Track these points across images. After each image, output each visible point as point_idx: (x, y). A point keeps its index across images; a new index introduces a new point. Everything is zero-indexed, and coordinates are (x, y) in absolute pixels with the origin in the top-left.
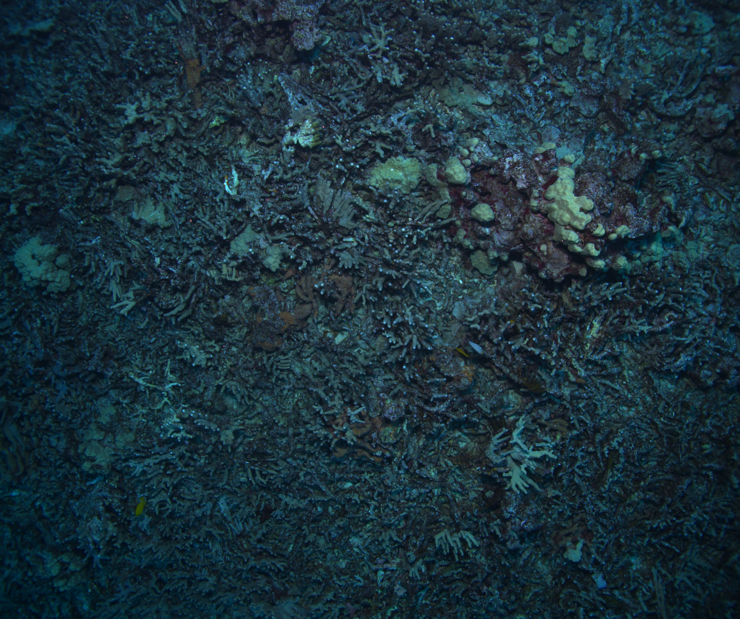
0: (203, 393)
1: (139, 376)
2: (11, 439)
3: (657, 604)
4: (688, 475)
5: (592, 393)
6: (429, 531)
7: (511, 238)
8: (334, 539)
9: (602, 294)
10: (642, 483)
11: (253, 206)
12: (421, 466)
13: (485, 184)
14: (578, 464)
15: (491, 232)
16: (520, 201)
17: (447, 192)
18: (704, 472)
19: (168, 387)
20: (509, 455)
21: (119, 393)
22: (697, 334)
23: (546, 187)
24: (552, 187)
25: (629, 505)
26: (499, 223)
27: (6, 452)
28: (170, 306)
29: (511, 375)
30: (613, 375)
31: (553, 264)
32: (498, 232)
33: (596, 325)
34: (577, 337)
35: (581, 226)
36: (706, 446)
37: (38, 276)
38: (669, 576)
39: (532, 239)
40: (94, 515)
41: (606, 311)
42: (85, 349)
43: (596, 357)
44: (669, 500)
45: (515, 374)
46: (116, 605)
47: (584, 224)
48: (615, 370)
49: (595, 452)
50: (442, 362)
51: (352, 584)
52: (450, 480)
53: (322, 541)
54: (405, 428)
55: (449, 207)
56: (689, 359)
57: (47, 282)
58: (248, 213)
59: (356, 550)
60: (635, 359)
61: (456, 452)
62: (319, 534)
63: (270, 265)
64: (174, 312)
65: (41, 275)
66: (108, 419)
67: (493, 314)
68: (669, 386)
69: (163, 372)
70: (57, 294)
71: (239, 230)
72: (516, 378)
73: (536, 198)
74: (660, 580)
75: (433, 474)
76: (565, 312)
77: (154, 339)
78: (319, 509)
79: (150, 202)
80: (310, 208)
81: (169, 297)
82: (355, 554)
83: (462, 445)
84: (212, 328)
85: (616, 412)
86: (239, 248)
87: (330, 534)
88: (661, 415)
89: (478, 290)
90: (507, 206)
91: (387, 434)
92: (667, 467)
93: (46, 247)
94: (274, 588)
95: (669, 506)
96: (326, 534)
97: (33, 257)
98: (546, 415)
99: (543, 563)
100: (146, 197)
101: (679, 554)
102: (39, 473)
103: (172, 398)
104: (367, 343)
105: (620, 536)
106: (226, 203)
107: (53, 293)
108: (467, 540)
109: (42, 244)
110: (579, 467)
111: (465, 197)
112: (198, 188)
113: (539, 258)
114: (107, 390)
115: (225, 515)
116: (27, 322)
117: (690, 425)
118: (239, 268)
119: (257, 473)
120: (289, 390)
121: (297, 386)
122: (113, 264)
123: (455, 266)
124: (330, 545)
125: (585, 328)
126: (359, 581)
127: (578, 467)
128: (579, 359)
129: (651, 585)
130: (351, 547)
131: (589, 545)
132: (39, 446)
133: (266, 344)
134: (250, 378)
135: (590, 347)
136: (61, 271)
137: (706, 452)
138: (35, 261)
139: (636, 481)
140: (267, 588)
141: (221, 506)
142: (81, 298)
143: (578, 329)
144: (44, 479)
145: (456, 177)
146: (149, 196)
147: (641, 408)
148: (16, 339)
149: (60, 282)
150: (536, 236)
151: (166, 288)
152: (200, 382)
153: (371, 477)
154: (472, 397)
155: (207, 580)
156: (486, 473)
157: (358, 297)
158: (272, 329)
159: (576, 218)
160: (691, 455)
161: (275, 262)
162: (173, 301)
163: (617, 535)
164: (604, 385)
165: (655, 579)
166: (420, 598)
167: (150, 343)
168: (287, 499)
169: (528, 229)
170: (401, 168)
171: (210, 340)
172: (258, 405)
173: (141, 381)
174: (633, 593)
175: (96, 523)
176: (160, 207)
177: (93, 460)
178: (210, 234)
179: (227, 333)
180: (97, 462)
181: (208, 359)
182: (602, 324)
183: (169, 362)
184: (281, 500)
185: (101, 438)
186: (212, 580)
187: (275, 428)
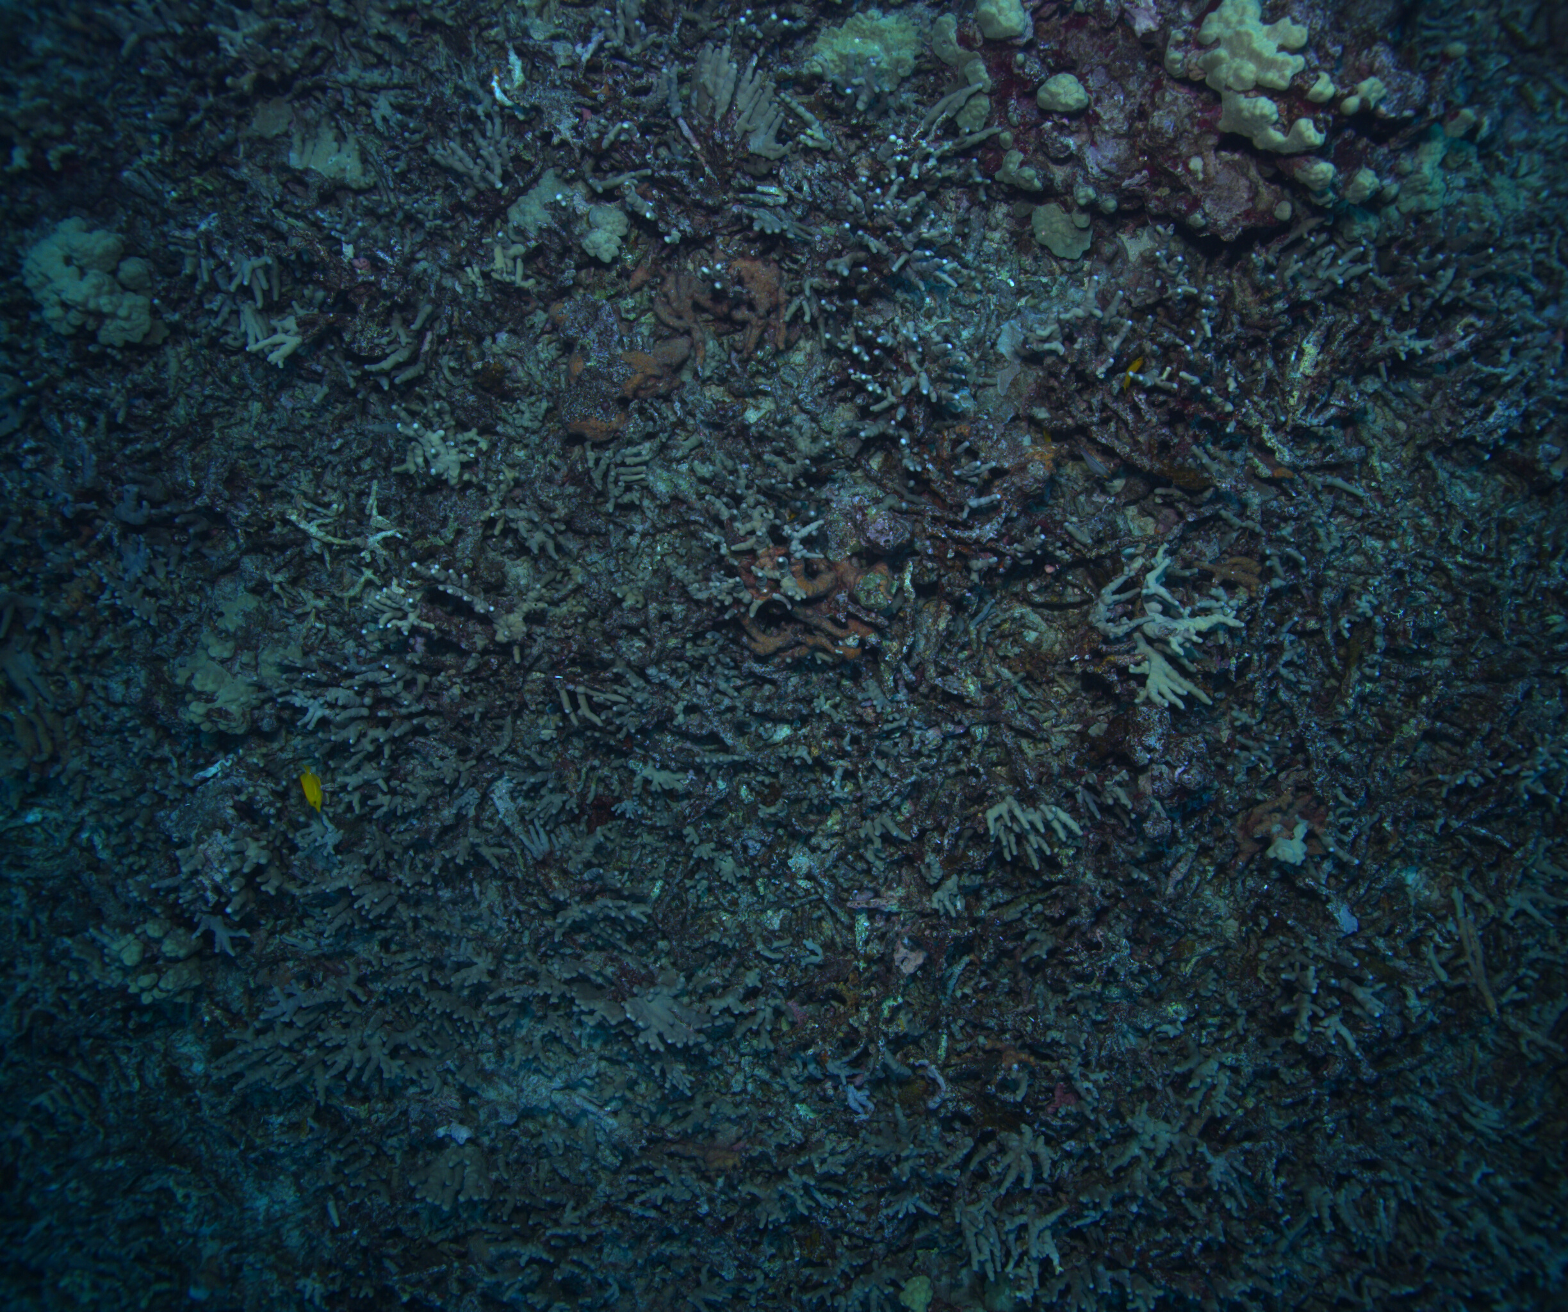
0: (452, 545)
1: (308, 516)
2: (23, 685)
3: (1467, 965)
4: (1521, 675)
5: (1307, 505)
6: (967, 819)
7: (1124, 156)
8: (754, 858)
9: (1322, 274)
10: (1424, 699)
11: (559, 121)
12: (945, 672)
13: (1063, 44)
14: (1286, 657)
15: (1080, 148)
16: (1142, 67)
17: (981, 67)
18: (1555, 668)
19: (374, 540)
20: (1138, 628)
21: (265, 562)
22: (1526, 364)
23: (1198, 22)
24: (1213, 16)
25: (1400, 748)
26: (1097, 118)
27: (11, 715)
28: (378, 352)
29: (1135, 455)
30: (1351, 464)
31: (1217, 201)
32: (1093, 143)
33: (1310, 349)
34: (1270, 381)
35: (1280, 79)
36: (1555, 618)
37: (79, 298)
38: (1490, 906)
39: (1172, 143)
40: (215, 826)
41: (1329, 319)
42: (186, 477)
43: (1313, 421)
44: (1486, 726)
45: (1142, 454)
46: (269, 1035)
47: (1289, 73)
48: (1354, 452)
49: (1319, 632)
50: (983, 438)
51: (798, 959)
52: (1010, 705)
53: (727, 865)
54: (907, 582)
55: (985, 102)
56: (1514, 413)
57: (100, 316)
58: (547, 137)
59: (803, 883)
60: (1394, 434)
61: (1017, 650)
62: (722, 846)
63: (597, 247)
64: (386, 365)
65: (87, 298)
66: (240, 621)
67: (1092, 315)
68: (1468, 494)
69: (362, 509)
70: (121, 350)
71: (528, 178)
72: (1145, 462)
73: (1178, 45)
74: (1471, 916)
75: (972, 688)
76: (1242, 323)
77: (339, 442)
78: (721, 785)
79: (328, 135)
80: (681, 122)
81: (373, 330)
82: (801, 893)
83: (1031, 636)
84: (471, 399)
85: (1358, 551)
86: (529, 219)
87: (745, 848)
88: (1454, 549)
89: (1050, 298)
90: (1114, 79)
91: (871, 586)
92: (1473, 667)
93: (98, 234)
94: (624, 971)
95: (1486, 740)
96: (738, 845)
97: (68, 261)
98: (1211, 551)
99: (1217, 893)
100: (318, 124)
101: (1511, 852)
102: (86, 758)
103: (383, 568)
104: (814, 418)
105: (1381, 819)
106: (498, 121)
107: (112, 346)
108: (1056, 825)
109: (90, 230)
110: (1289, 664)
111: (1022, 66)
112: (434, 99)
113: (1186, 189)
114: (236, 555)
115: (508, 823)
116: (55, 418)
117: (1519, 572)
118: (529, 258)
119: (582, 701)
120: (644, 536)
121: (660, 525)
122: (246, 268)
123: (998, 251)
124: (747, 871)
125: (1287, 357)
126: (813, 953)
127: (1286, 665)
128: (1276, 428)
129: (1451, 927)
130: (792, 878)
131: (1319, 830)
132: (83, 704)
133: (592, 422)
134: (559, 504)
135: (1301, 398)
136: (129, 295)
137: (1555, 630)
138: (72, 270)
139: (1411, 698)
140: (609, 971)
141: (498, 803)
142: (173, 366)
143: (1270, 364)
144: (97, 772)
145: (1002, 19)
146: (324, 121)
147: (1410, 541)
148: (30, 458)
149: (128, 318)
150: (1180, 135)
151: (367, 309)
152: (446, 518)
153: (835, 706)
154: (1051, 516)
155: (473, 964)
156: (1090, 669)
157: (793, 308)
158: (605, 386)
159: (1269, 64)
160: (1524, 638)
161: (608, 241)
162: (384, 340)
163: (1376, 817)
164: (1330, 488)
165: (1460, 914)
166: (952, 982)
167: (331, 452)
168: (648, 771)
169: (1162, 120)
170: (876, 34)
171: (468, 429)
172: (575, 569)
173: (313, 529)
174: (1415, 943)
175: (220, 842)
176: (351, 145)
177: (210, 698)
178: (465, 187)
179: (504, 414)
180: (218, 704)
181: (465, 466)
182: (1323, 347)
183: (375, 488)
184: (633, 773)
185: (226, 655)
186: (484, 962)
187: (616, 613)
